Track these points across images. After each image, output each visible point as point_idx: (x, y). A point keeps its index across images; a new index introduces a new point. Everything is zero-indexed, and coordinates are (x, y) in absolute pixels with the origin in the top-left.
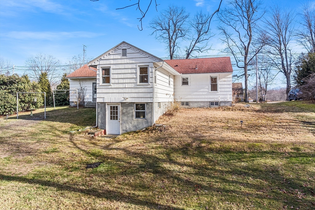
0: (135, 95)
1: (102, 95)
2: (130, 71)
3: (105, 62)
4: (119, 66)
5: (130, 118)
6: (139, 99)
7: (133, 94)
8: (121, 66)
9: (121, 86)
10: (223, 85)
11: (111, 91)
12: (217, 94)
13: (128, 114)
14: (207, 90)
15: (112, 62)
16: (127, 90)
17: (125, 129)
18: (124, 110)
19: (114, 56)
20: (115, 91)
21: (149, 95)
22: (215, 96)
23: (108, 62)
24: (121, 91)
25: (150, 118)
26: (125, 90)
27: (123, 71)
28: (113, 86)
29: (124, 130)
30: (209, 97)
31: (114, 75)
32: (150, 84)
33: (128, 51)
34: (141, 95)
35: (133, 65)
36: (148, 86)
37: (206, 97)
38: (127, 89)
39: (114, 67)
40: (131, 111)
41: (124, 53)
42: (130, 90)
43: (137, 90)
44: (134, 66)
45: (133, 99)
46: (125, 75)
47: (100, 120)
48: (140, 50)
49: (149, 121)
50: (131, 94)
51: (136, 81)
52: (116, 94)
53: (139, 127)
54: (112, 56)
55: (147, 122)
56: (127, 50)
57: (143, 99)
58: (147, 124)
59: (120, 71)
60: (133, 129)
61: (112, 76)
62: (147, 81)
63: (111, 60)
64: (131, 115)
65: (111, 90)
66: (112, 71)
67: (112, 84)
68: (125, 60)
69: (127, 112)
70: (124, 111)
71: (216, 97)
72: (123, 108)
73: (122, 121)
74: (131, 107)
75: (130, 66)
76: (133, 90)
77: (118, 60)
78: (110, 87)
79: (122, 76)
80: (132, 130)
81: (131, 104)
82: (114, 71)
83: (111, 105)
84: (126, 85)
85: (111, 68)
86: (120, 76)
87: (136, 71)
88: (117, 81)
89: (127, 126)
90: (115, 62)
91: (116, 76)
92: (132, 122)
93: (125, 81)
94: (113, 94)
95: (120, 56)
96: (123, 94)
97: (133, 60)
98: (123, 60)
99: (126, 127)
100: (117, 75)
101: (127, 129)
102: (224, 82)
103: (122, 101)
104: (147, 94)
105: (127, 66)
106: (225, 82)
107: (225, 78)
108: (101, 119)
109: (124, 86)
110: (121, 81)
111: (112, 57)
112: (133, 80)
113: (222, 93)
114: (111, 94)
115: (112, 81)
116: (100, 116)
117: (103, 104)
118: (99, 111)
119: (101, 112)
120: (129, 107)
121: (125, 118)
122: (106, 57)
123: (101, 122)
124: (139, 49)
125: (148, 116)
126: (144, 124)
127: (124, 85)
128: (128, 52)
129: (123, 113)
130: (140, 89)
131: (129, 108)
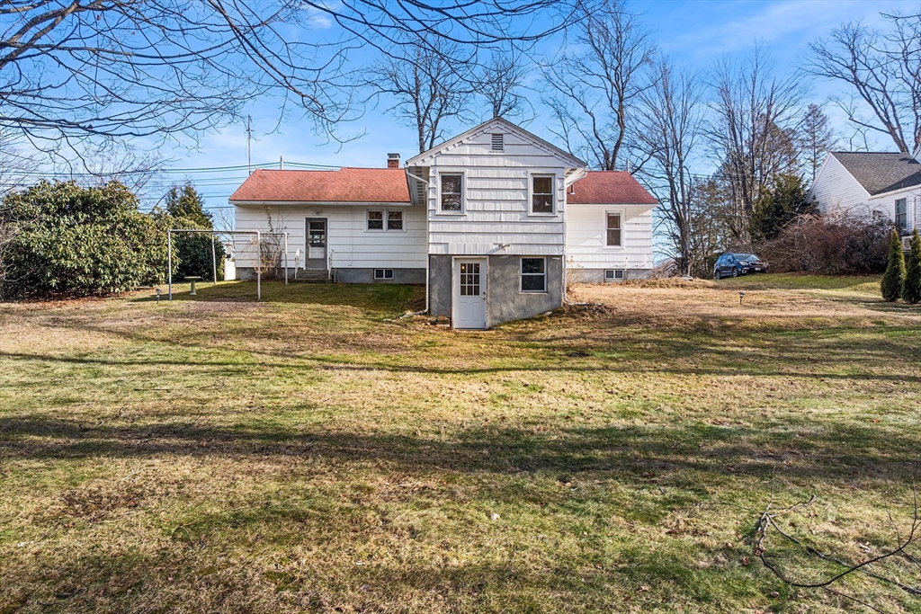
0: (524, 239)
1: (443, 239)
2: (510, 184)
3: (450, 161)
4: (484, 171)
5: (512, 291)
6: (532, 247)
7: (518, 236)
8: (489, 173)
9: (490, 217)
10: (633, 231)
11: (465, 228)
12: (621, 252)
13: (506, 281)
14: (598, 243)
15: (468, 161)
16: (504, 228)
17: (498, 314)
18: (497, 271)
19: (473, 148)
20: (474, 228)
21: (555, 240)
22: (616, 256)
23: (457, 161)
24: (489, 228)
25: (558, 290)
26: (499, 228)
27: (495, 184)
28: (470, 217)
29: (495, 318)
30: (603, 258)
31: (473, 192)
32: (557, 214)
33: (507, 139)
34: (536, 239)
35: (518, 172)
36: (554, 220)
37: (597, 258)
38: (505, 226)
39: (474, 173)
40: (513, 275)
41: (498, 143)
42: (511, 228)
43: (527, 228)
44: (521, 174)
45: (519, 247)
46: (499, 193)
47: (435, 297)
48: (537, 138)
49: (555, 295)
50: (514, 236)
51: (526, 207)
52: (476, 236)
53: (531, 310)
54: (468, 147)
55: (551, 299)
56: (505, 136)
57: (541, 248)
58: (550, 303)
59: (486, 184)
60: (517, 315)
61: (467, 194)
62: (550, 209)
63: (465, 158)
64: (512, 282)
65: (464, 225)
66: (467, 184)
67: (466, 213)
68: (500, 159)
69: (503, 276)
70: (496, 275)
71: (617, 258)
72: (493, 268)
73: (491, 297)
74: (514, 267)
75: (512, 174)
76: (520, 228)
77: (483, 158)
78: (462, 219)
79: (493, 195)
80: (515, 316)
81: (514, 258)
82: (474, 182)
83: (464, 262)
84: (503, 215)
85: (466, 175)
86: (487, 195)
87: (526, 184)
88: (479, 206)
89: (504, 309)
90: (476, 162)
91: (478, 195)
92: (516, 300)
93: (499, 206)
94: (470, 236)
95: (487, 148)
96: (494, 237)
97: (518, 161)
98: (494, 159)
99: (501, 310)
100: (479, 193)
101: (505, 314)
102: (635, 226)
103: (494, 251)
104: (550, 237)
105: (503, 173)
106: (638, 226)
107: (637, 216)
108: (439, 294)
109: (497, 217)
110: (490, 206)
111: (467, 150)
112: (519, 204)
113: (632, 250)
114: (464, 236)
115: (468, 206)
116: (435, 287)
117: (444, 259)
118: (433, 275)
119: (439, 278)
120: (508, 266)
121: (499, 290)
122: (452, 150)
123: (438, 300)
124: (533, 136)
125: (552, 286)
126: (543, 302)
127: (498, 215)
128: (505, 141)
129: (494, 280)
130: (535, 226)
131: (509, 268)
